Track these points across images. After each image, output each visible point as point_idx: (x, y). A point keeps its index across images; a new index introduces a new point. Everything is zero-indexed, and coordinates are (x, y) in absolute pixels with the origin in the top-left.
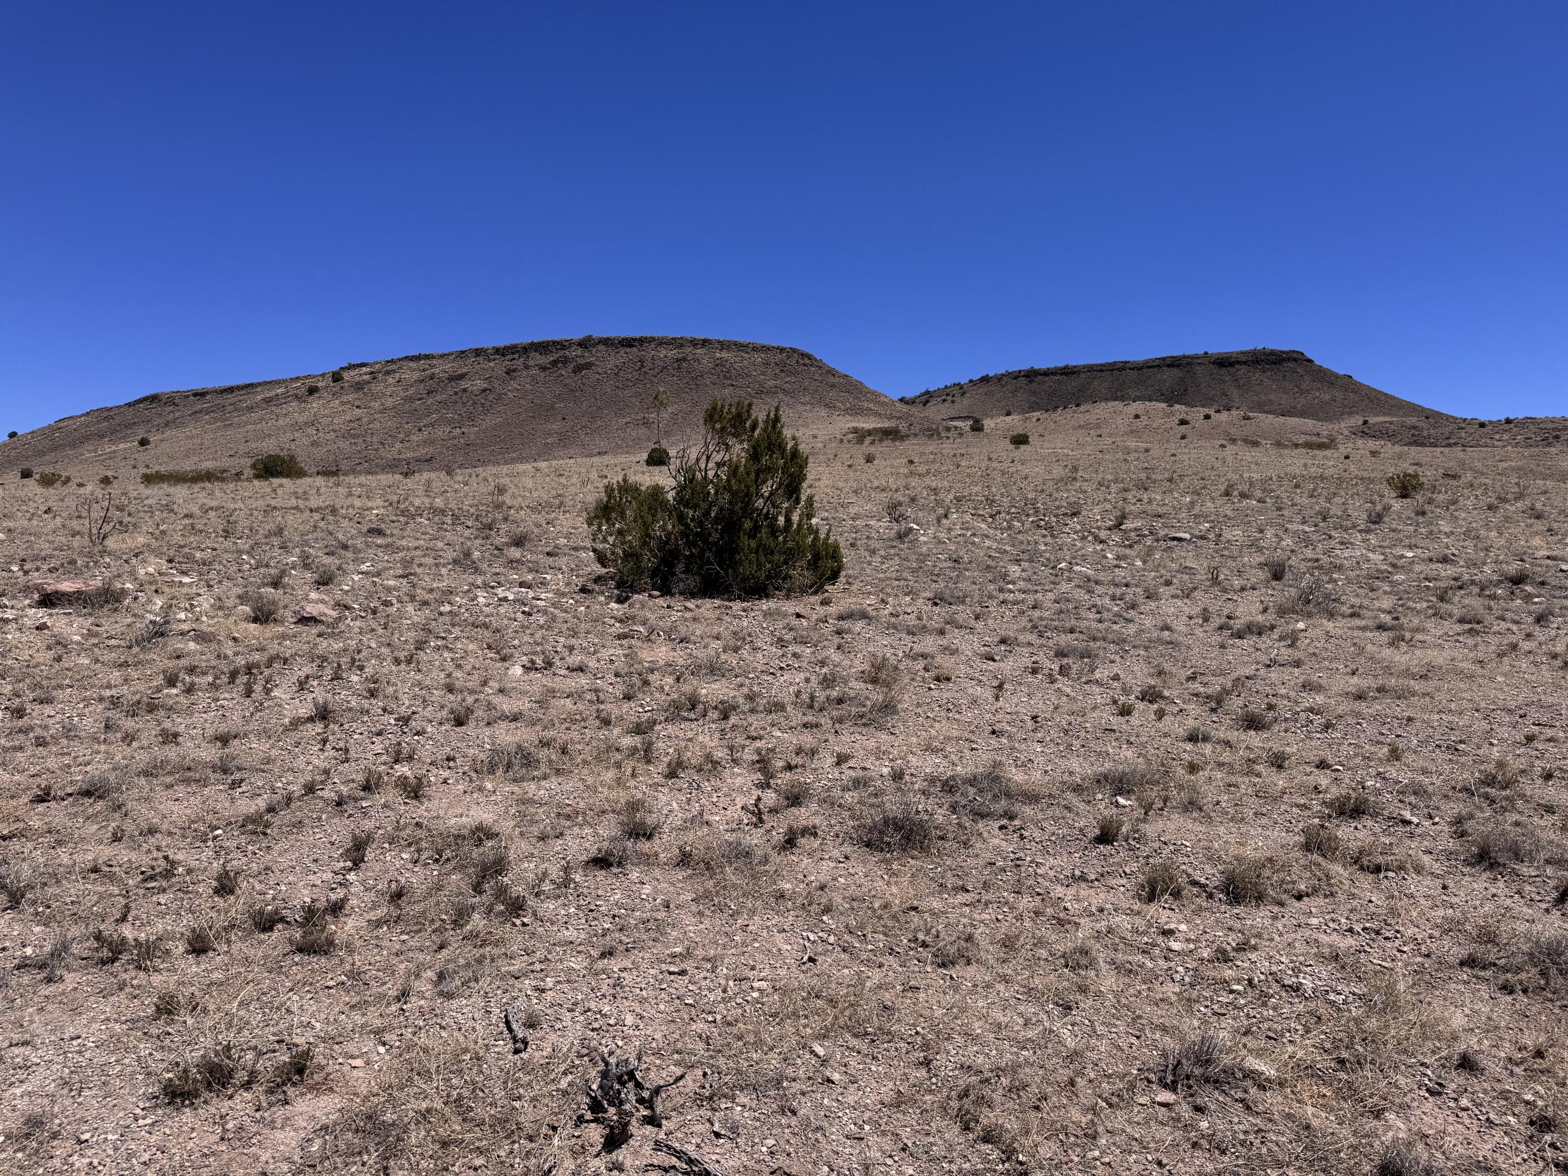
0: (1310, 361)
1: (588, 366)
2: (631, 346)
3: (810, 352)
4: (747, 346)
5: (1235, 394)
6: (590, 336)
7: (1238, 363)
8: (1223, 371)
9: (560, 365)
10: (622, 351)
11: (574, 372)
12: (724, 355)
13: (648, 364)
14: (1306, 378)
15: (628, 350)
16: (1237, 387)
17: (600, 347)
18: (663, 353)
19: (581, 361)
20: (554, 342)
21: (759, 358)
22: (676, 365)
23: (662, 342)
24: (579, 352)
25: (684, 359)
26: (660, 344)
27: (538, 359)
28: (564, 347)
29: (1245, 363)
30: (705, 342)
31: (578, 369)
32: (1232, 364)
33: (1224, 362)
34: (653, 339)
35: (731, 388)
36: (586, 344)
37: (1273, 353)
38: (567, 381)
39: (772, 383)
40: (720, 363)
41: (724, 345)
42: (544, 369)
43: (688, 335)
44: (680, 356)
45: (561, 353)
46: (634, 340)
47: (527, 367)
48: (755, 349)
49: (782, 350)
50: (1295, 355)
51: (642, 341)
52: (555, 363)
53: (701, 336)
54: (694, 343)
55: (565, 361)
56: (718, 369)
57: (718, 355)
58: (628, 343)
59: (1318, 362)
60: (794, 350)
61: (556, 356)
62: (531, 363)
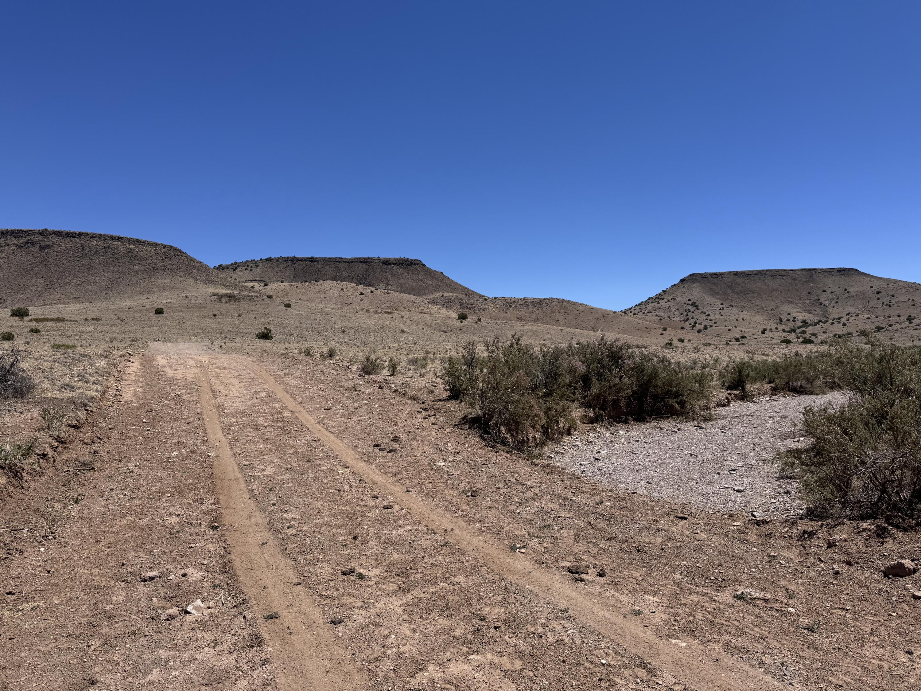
0: (424, 265)
1: (48, 247)
2: (74, 237)
3: (180, 248)
4: (144, 242)
5: (391, 278)
6: (46, 229)
7: (393, 263)
8: (386, 267)
9: (29, 245)
10: (69, 240)
11: (40, 250)
12: (132, 246)
13: (87, 249)
14: (422, 273)
15: (72, 239)
16: (392, 275)
17: (54, 236)
18: (95, 243)
19: (43, 244)
20: (22, 231)
21: (152, 250)
22: (104, 250)
23: (92, 236)
24: (40, 238)
25: (108, 247)
26: (92, 237)
27: (13, 240)
28: (29, 235)
29: (396, 264)
30: (119, 238)
31: (42, 248)
32: (390, 264)
33: (387, 263)
34: (86, 234)
35: (139, 265)
36: (44, 233)
37: (408, 260)
38: (37, 255)
39: (161, 264)
40: (130, 251)
41: (131, 241)
42: (20, 247)
43: (109, 233)
44: (105, 245)
45: (29, 238)
46: (76, 234)
47: (8, 245)
48: (150, 244)
49: (165, 246)
50: (417, 262)
51: (80, 235)
52: (26, 243)
53: (117, 234)
54: (112, 238)
55: (33, 243)
56: (130, 254)
57: (128, 246)
58: (71, 235)
59: (427, 266)
60: (171, 247)
61: (26, 240)
62: (10, 242)
